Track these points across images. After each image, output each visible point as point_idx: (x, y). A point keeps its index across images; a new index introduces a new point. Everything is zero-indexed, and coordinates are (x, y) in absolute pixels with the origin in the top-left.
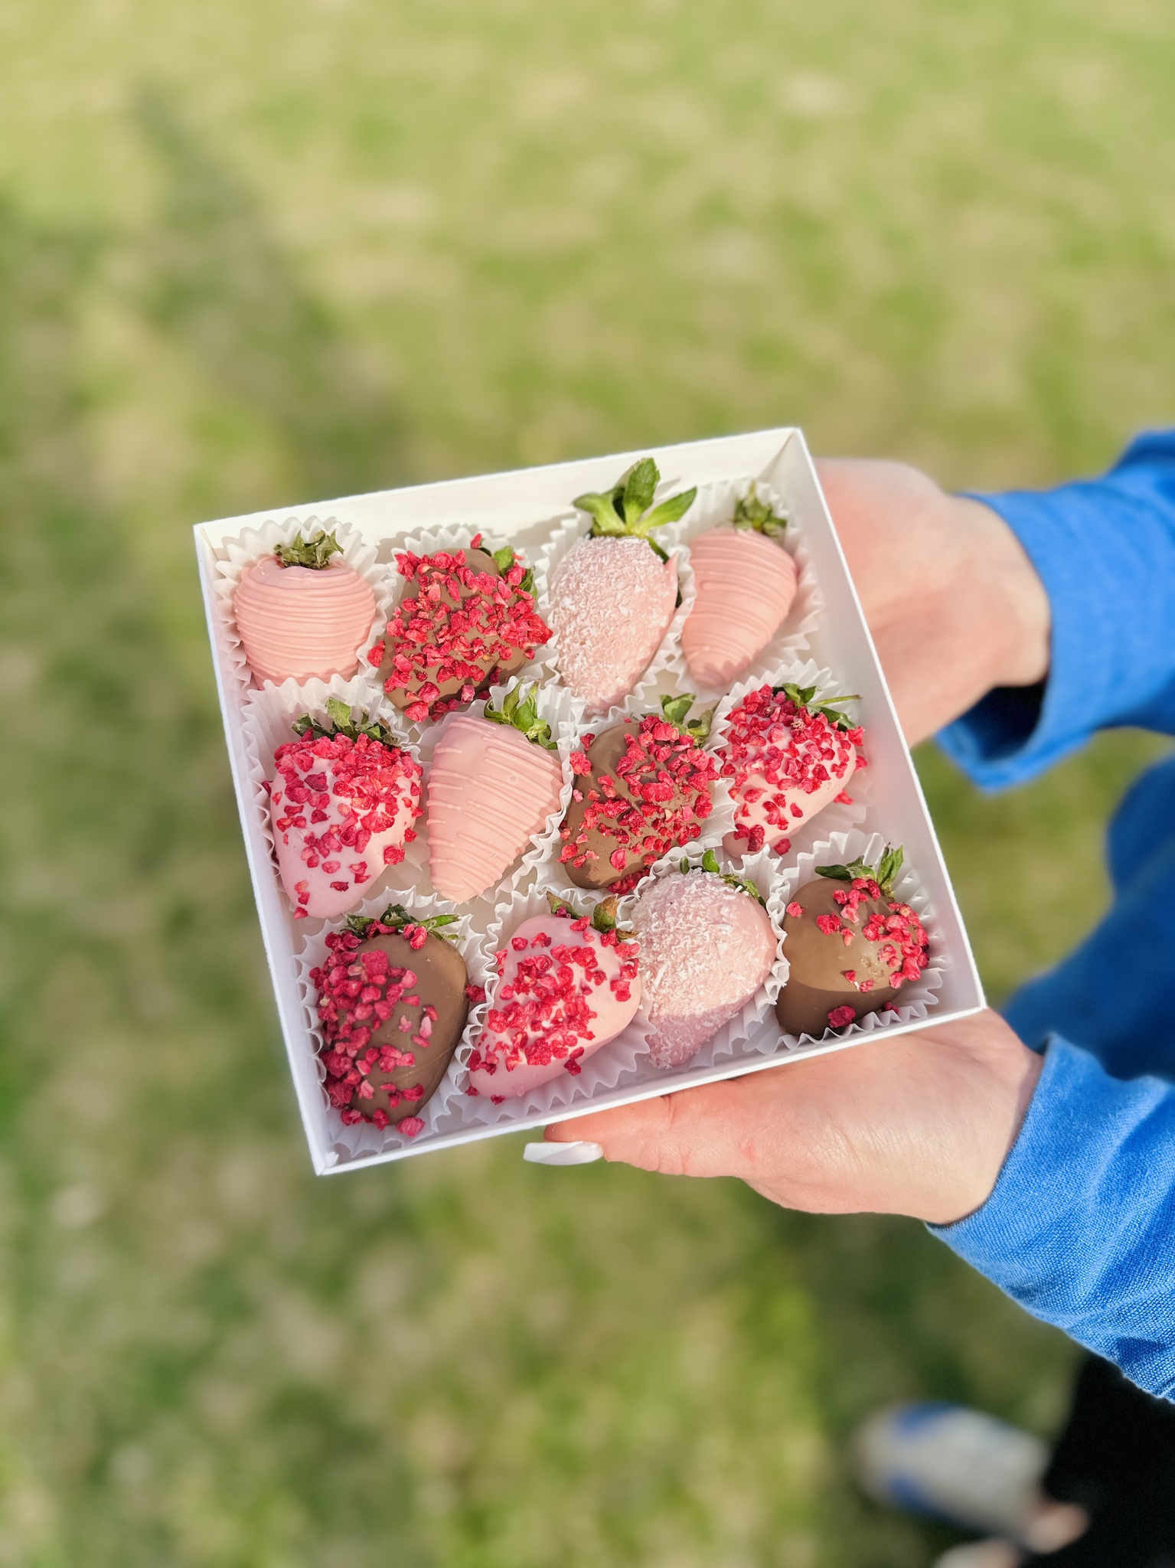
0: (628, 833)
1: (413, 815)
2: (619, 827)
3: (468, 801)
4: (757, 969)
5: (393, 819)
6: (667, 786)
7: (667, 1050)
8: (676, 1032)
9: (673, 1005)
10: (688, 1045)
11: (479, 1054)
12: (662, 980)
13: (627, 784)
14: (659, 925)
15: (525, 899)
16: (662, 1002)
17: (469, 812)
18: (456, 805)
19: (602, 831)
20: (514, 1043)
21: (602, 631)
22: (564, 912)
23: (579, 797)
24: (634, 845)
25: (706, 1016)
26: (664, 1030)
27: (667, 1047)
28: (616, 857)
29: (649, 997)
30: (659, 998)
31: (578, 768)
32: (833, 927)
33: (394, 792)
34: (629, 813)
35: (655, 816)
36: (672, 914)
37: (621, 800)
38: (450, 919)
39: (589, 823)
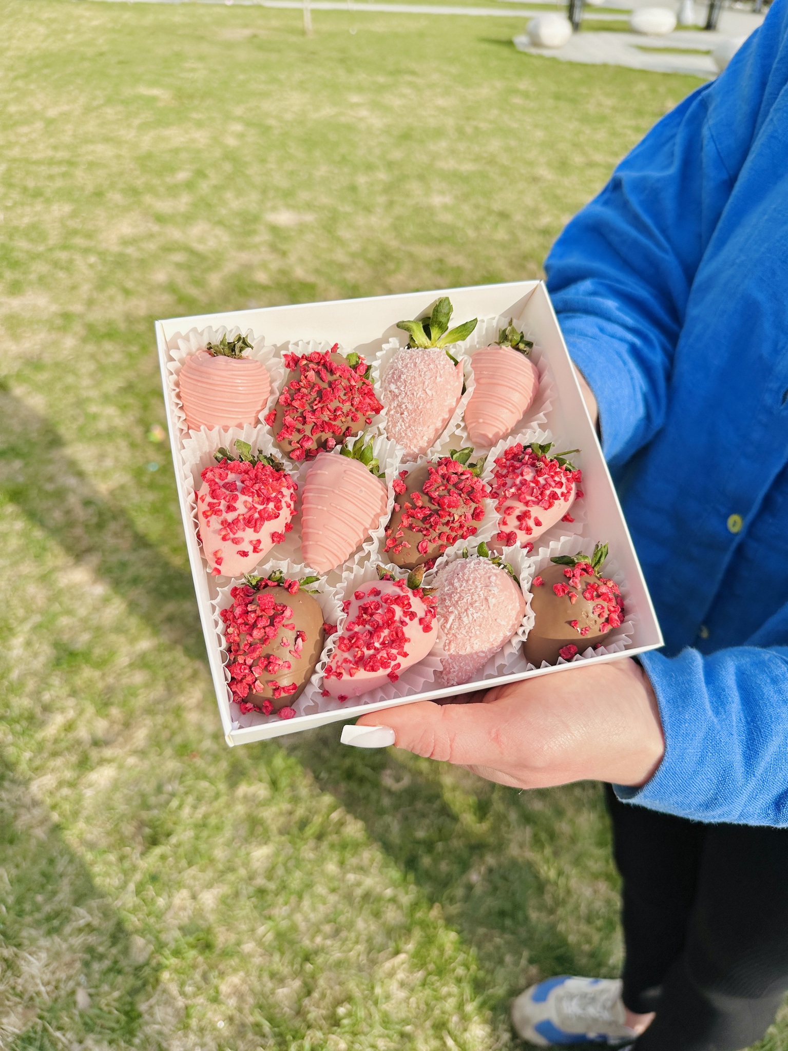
0: (430, 529)
1: (291, 513)
2: (424, 526)
3: (332, 504)
5: (279, 513)
6: (456, 499)
7: (454, 672)
8: (461, 660)
11: (331, 666)
12: (452, 624)
13: (429, 498)
14: (450, 589)
16: (452, 638)
17: (331, 511)
18: (324, 507)
19: (413, 529)
20: (355, 658)
22: (389, 577)
23: (398, 509)
24: (433, 538)
26: (453, 658)
27: (455, 670)
28: (422, 545)
29: (443, 636)
30: (450, 636)
31: (398, 489)
32: (564, 591)
33: (280, 496)
34: (430, 516)
35: (448, 518)
36: (459, 581)
37: (425, 508)
38: (314, 579)
39: (404, 524)
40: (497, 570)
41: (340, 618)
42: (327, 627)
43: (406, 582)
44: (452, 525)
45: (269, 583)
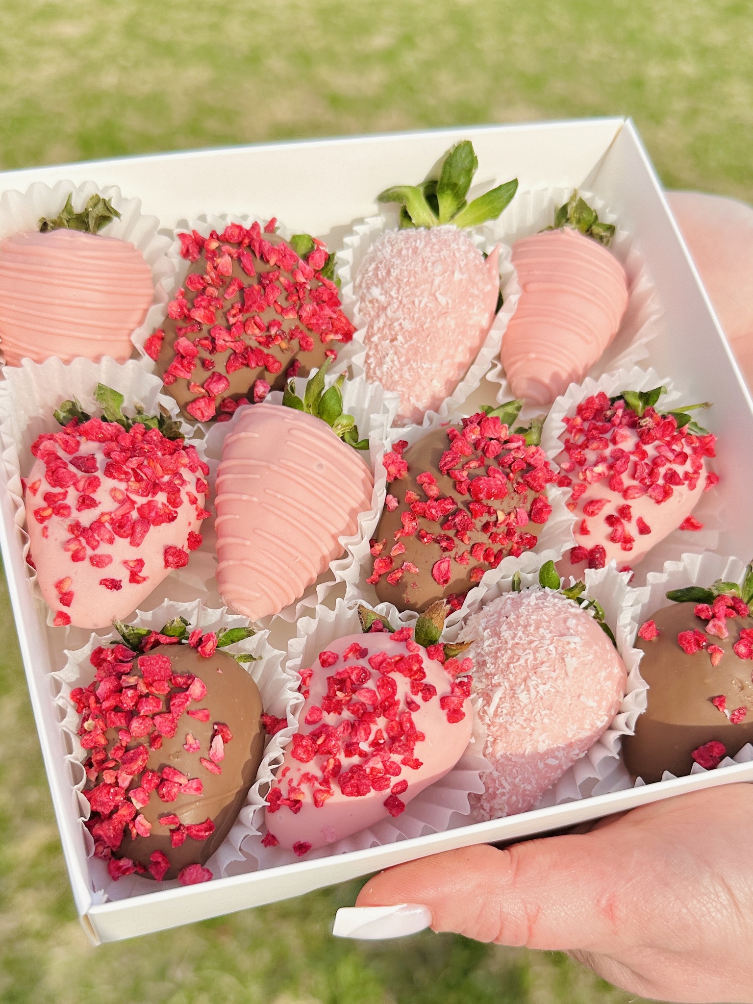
0: (454, 538)
1: (198, 515)
2: (443, 533)
3: (267, 491)
4: (609, 696)
5: (176, 512)
6: (499, 483)
7: (503, 794)
8: (514, 771)
9: (512, 737)
10: (529, 787)
11: (279, 792)
12: (498, 707)
13: (451, 481)
14: (493, 642)
15: (331, 616)
16: (498, 733)
17: (268, 504)
18: (251, 496)
19: (423, 538)
20: (323, 772)
21: (416, 325)
22: (380, 626)
23: (394, 503)
24: (460, 554)
25: (550, 753)
26: (500, 768)
27: (504, 790)
28: (439, 568)
29: (482, 729)
30: (495, 729)
31: (393, 469)
32: (698, 643)
33: (177, 482)
34: (455, 514)
35: (485, 518)
36: (509, 628)
37: (445, 499)
38: (244, 633)
39: (406, 528)
40: (578, 610)
41: (293, 702)
42: (269, 721)
43: (413, 634)
44: (494, 530)
45: (163, 639)
